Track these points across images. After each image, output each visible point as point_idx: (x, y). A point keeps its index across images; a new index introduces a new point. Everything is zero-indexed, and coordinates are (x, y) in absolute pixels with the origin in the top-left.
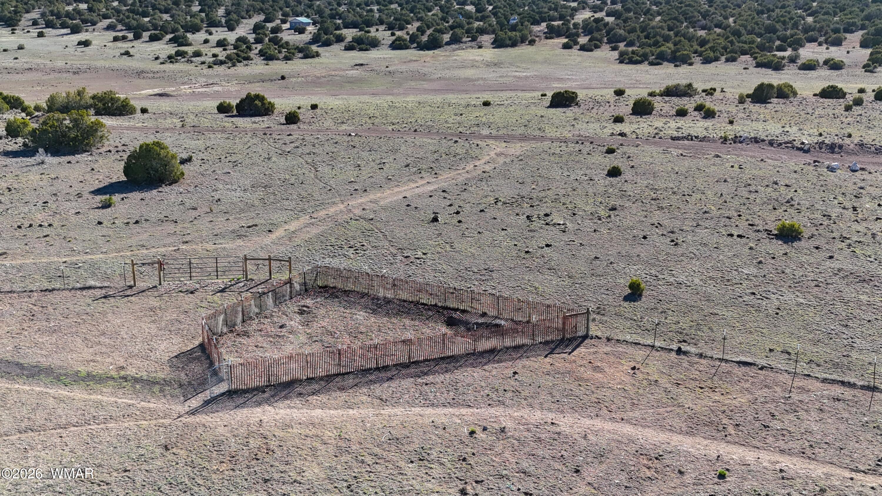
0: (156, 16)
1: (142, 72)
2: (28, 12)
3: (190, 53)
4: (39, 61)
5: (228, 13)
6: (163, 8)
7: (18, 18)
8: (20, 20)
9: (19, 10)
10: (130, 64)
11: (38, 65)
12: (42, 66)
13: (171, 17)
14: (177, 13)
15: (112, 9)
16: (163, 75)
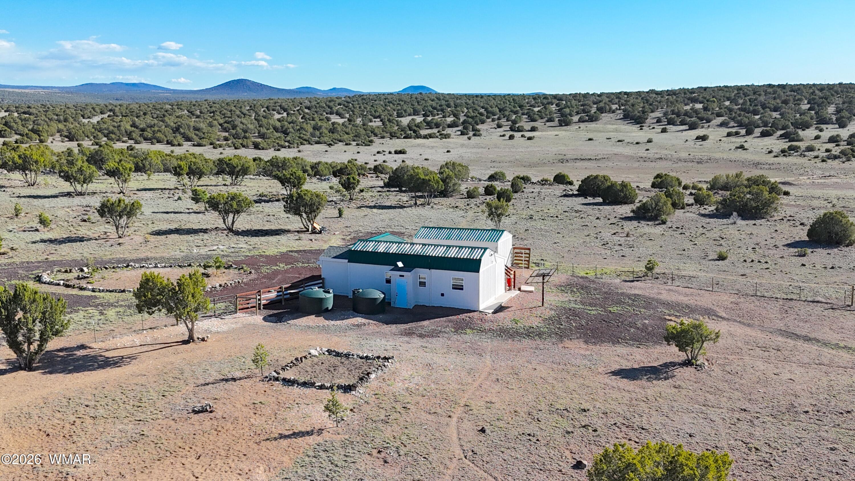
0: (766, 114)
1: (758, 163)
2: (652, 112)
3: (803, 148)
4: (666, 152)
5: (838, 111)
6: (772, 107)
7: (646, 117)
8: (647, 119)
9: (646, 110)
10: (746, 157)
11: (666, 155)
12: (670, 156)
13: (780, 114)
14: (787, 111)
15: (725, 108)
16: (778, 166)
